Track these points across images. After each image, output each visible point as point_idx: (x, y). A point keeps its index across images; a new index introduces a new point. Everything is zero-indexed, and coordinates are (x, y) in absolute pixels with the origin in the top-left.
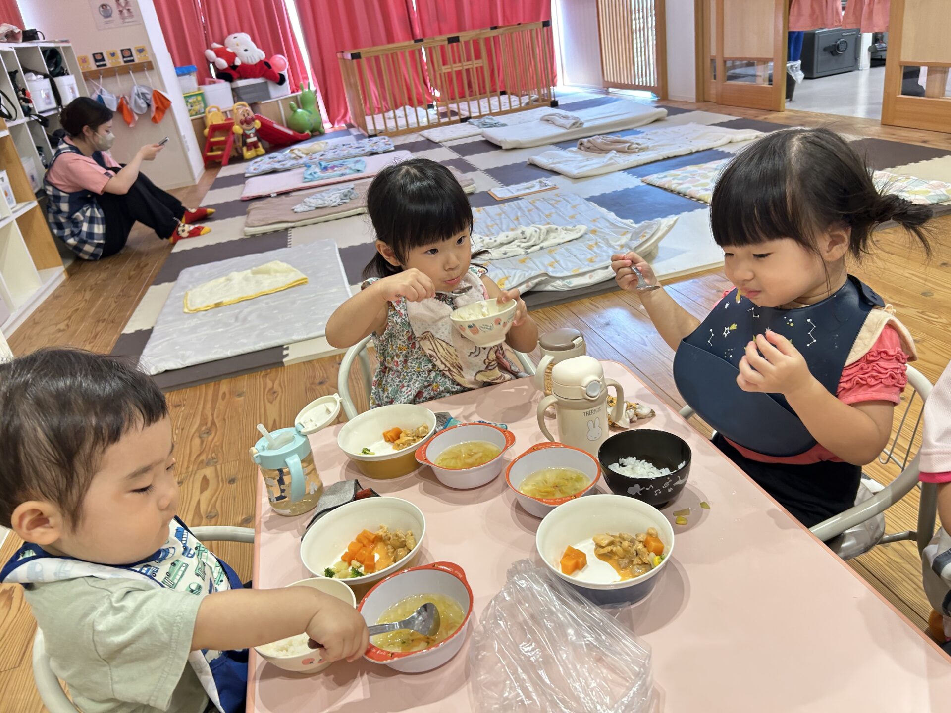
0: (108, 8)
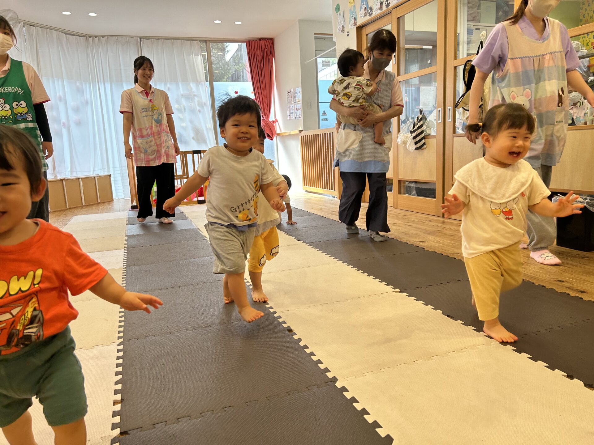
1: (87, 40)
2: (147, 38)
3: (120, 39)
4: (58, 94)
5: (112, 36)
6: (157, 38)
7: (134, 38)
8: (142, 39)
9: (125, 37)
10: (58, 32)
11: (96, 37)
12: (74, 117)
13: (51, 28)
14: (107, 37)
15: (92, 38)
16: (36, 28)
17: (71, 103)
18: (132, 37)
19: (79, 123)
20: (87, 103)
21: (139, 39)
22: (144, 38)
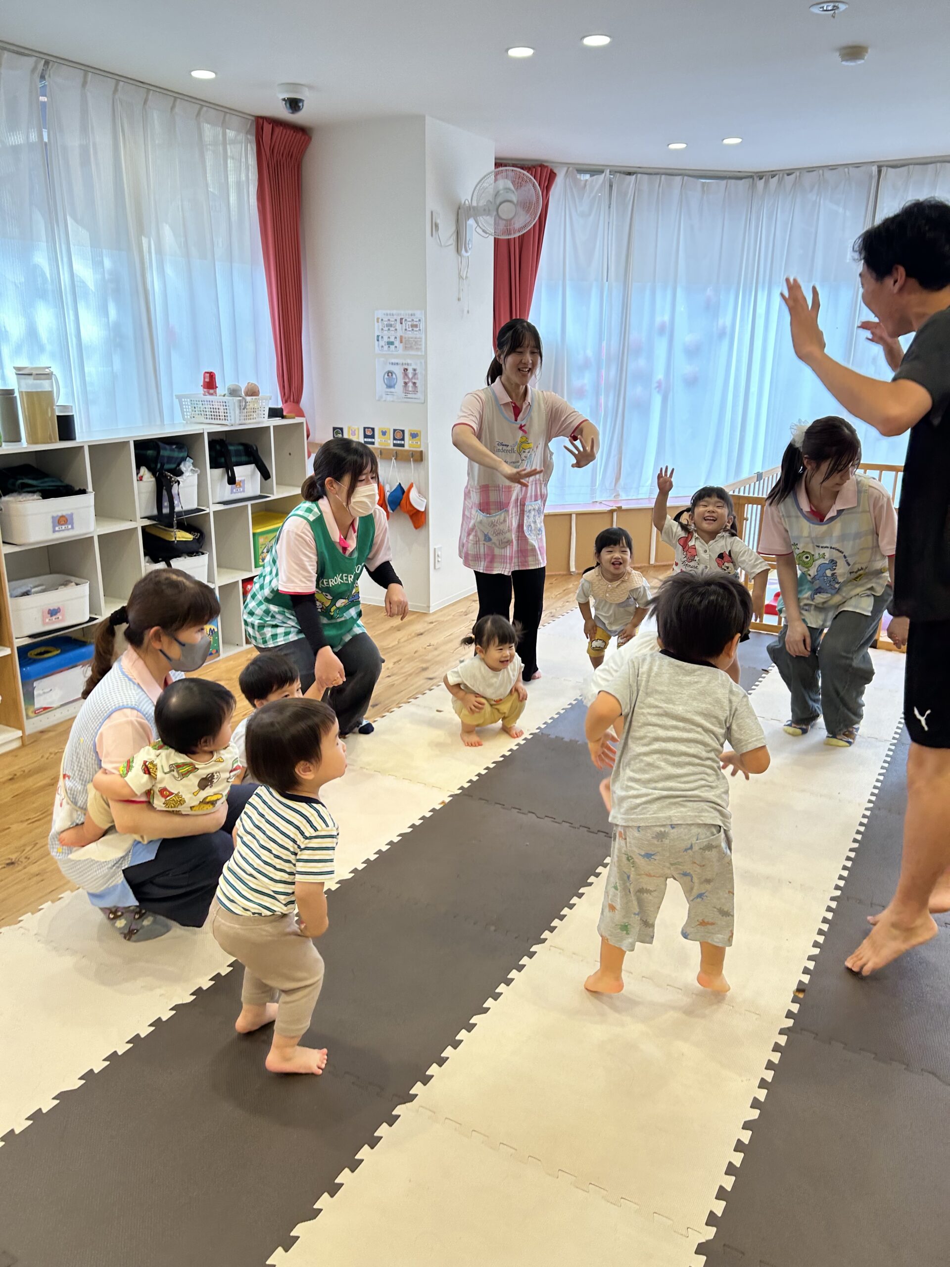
0: (394, 376)
1: (753, 186)
2: (895, 165)
3: (828, 174)
4: (658, 320)
5: (810, 170)
6: (924, 163)
7: (863, 169)
8: (884, 170)
9: (841, 169)
10: (686, 178)
11: (773, 176)
12: (684, 367)
13: (670, 173)
14: (798, 174)
15: (763, 180)
16: (636, 177)
17: (685, 336)
18: (857, 165)
19: (692, 382)
20: (722, 334)
21: (875, 169)
22: (888, 166)
